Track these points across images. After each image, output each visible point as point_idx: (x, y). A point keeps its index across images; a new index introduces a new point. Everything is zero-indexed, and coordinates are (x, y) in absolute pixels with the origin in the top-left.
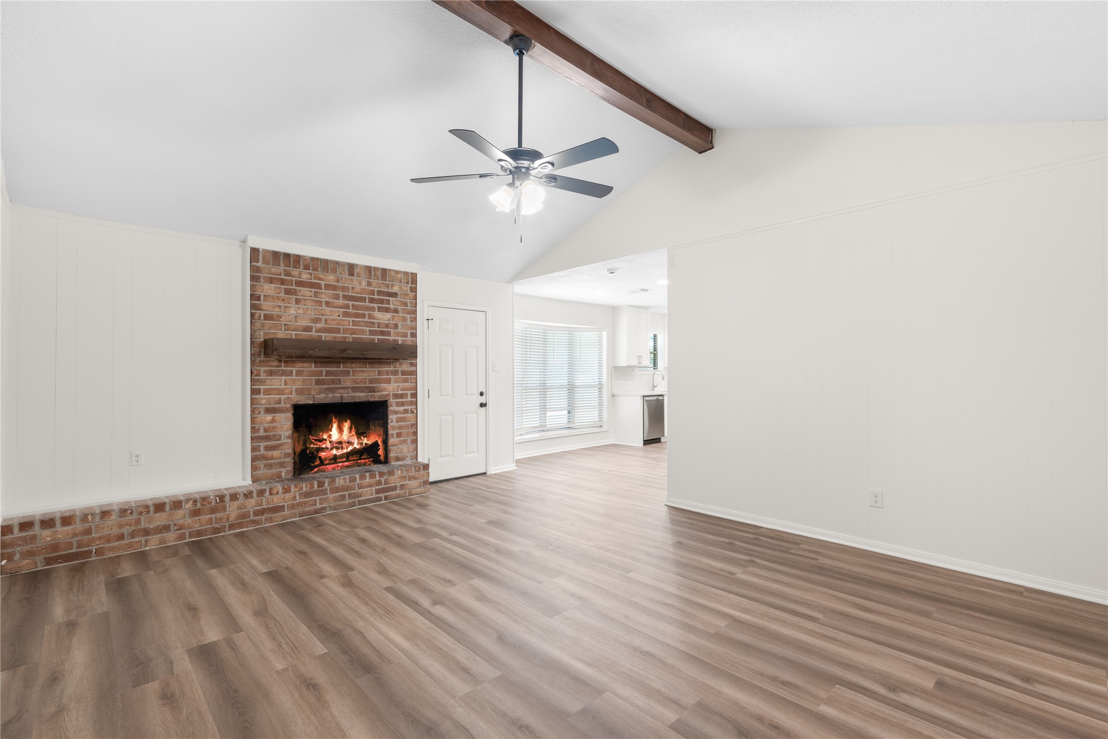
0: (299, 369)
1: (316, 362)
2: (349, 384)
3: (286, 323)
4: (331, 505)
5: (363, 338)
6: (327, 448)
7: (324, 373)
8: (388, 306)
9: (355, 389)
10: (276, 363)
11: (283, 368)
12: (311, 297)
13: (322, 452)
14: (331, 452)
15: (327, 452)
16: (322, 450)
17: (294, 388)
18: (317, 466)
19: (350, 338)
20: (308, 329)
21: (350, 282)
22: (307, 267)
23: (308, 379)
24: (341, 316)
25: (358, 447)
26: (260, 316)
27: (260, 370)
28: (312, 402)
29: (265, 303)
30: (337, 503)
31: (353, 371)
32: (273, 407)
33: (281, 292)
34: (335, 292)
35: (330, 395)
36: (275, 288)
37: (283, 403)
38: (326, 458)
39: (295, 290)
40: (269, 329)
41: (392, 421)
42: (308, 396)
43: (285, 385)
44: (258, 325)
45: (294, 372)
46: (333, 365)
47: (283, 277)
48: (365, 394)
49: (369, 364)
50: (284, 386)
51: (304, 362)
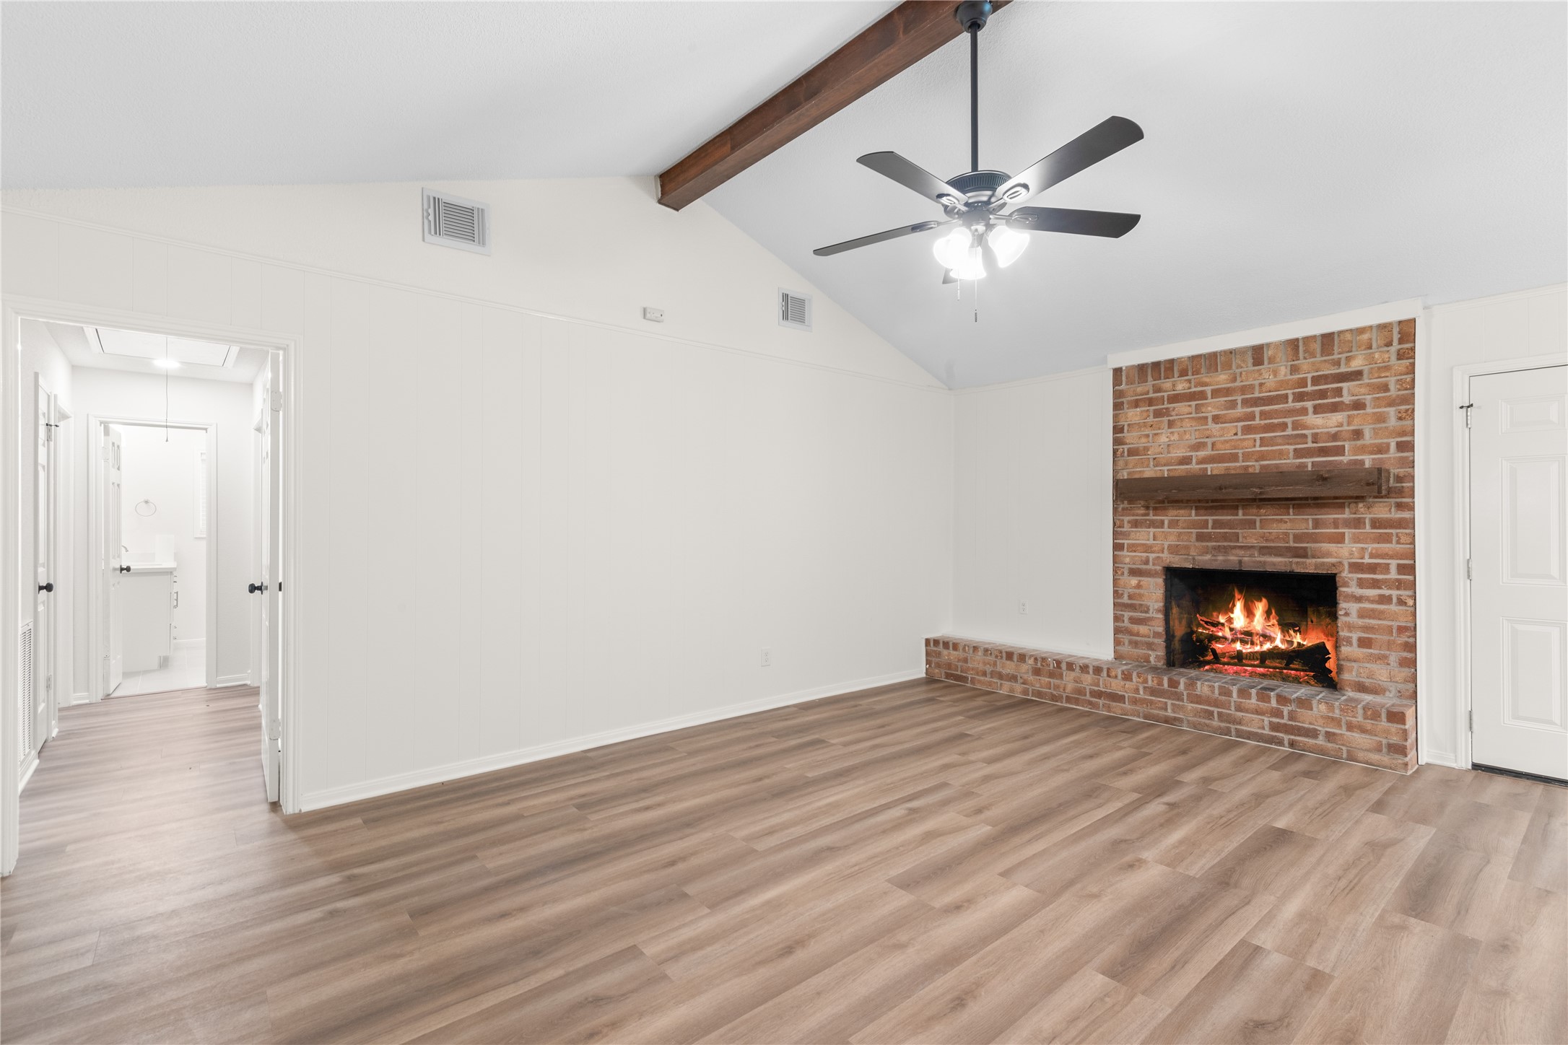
0: (1174, 518)
1: (1197, 508)
2: (1253, 541)
3: (1155, 456)
4: (1190, 718)
5: (1282, 464)
6: (1225, 638)
7: (1210, 524)
8: (1337, 399)
9: (1264, 550)
10: (1142, 511)
11: (1151, 517)
12: (1191, 413)
13: (1216, 642)
14: (1233, 646)
15: (1226, 644)
16: (1218, 639)
17: (1166, 544)
18: (1208, 663)
19: (1255, 466)
20: (1186, 461)
21: (1256, 375)
22: (1183, 373)
23: (1185, 532)
24: (1239, 433)
25: (1283, 646)
26: (1123, 452)
27: (1123, 520)
28: (1191, 566)
29: (1128, 434)
30: (1199, 720)
31: (1261, 520)
32: (1138, 569)
33: (1149, 416)
34: (1230, 398)
35: (1220, 558)
36: (1142, 412)
37: (1151, 563)
38: (1225, 654)
39: (1167, 409)
40: (1134, 467)
41: (1347, 614)
42: (1186, 556)
43: (1154, 540)
44: (1121, 463)
45: (1166, 522)
46: (1225, 511)
47: (1151, 395)
48: (1287, 560)
49: (1293, 508)
50: (1151, 542)
51: (1180, 508)
